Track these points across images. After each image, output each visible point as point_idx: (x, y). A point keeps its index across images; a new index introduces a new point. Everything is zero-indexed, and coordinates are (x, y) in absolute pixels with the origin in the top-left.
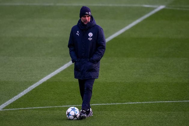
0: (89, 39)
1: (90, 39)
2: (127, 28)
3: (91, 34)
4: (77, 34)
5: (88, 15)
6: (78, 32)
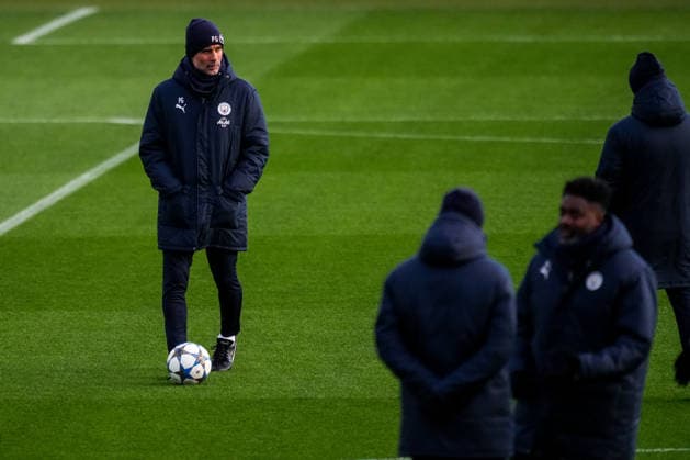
0: (220, 122)
1: (224, 123)
2: (47, 202)
3: (224, 109)
4: (178, 106)
5: (219, 43)
6: (181, 100)
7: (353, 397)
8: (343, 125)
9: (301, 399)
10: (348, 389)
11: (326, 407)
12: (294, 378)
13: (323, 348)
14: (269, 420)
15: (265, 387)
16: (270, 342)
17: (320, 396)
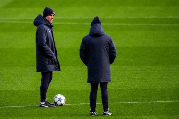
7: (24, 89)
8: (21, 20)
9: (11, 90)
10: (23, 87)
11: (18, 92)
12: (10, 85)
13: (17, 77)
14: (3, 95)
15: (2, 87)
16: (3, 75)
17: (16, 90)
